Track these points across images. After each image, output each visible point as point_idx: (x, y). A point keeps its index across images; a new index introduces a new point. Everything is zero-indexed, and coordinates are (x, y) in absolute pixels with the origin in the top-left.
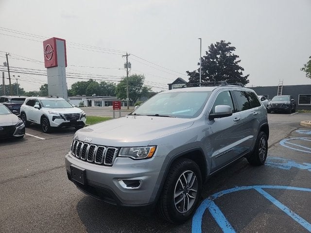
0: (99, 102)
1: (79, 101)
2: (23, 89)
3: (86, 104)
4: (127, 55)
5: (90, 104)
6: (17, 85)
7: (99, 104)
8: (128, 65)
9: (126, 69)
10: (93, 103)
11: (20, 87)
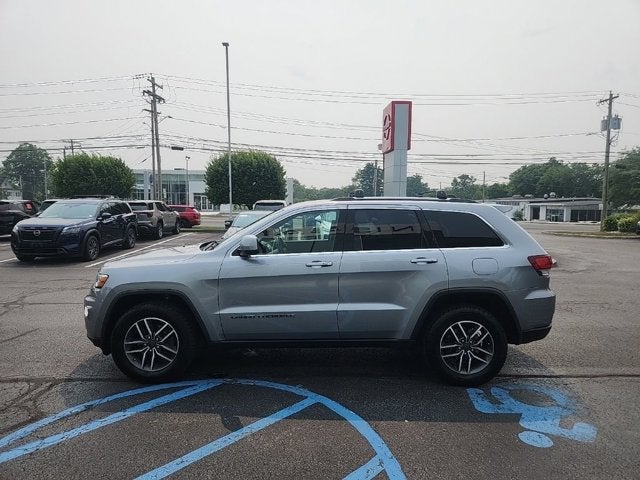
0: (554, 212)
1: (516, 208)
2: (426, 184)
3: (527, 214)
4: (611, 99)
5: (535, 214)
6: (418, 178)
7: (555, 215)
8: (611, 123)
9: (605, 133)
10: (542, 214)
11: (422, 181)
